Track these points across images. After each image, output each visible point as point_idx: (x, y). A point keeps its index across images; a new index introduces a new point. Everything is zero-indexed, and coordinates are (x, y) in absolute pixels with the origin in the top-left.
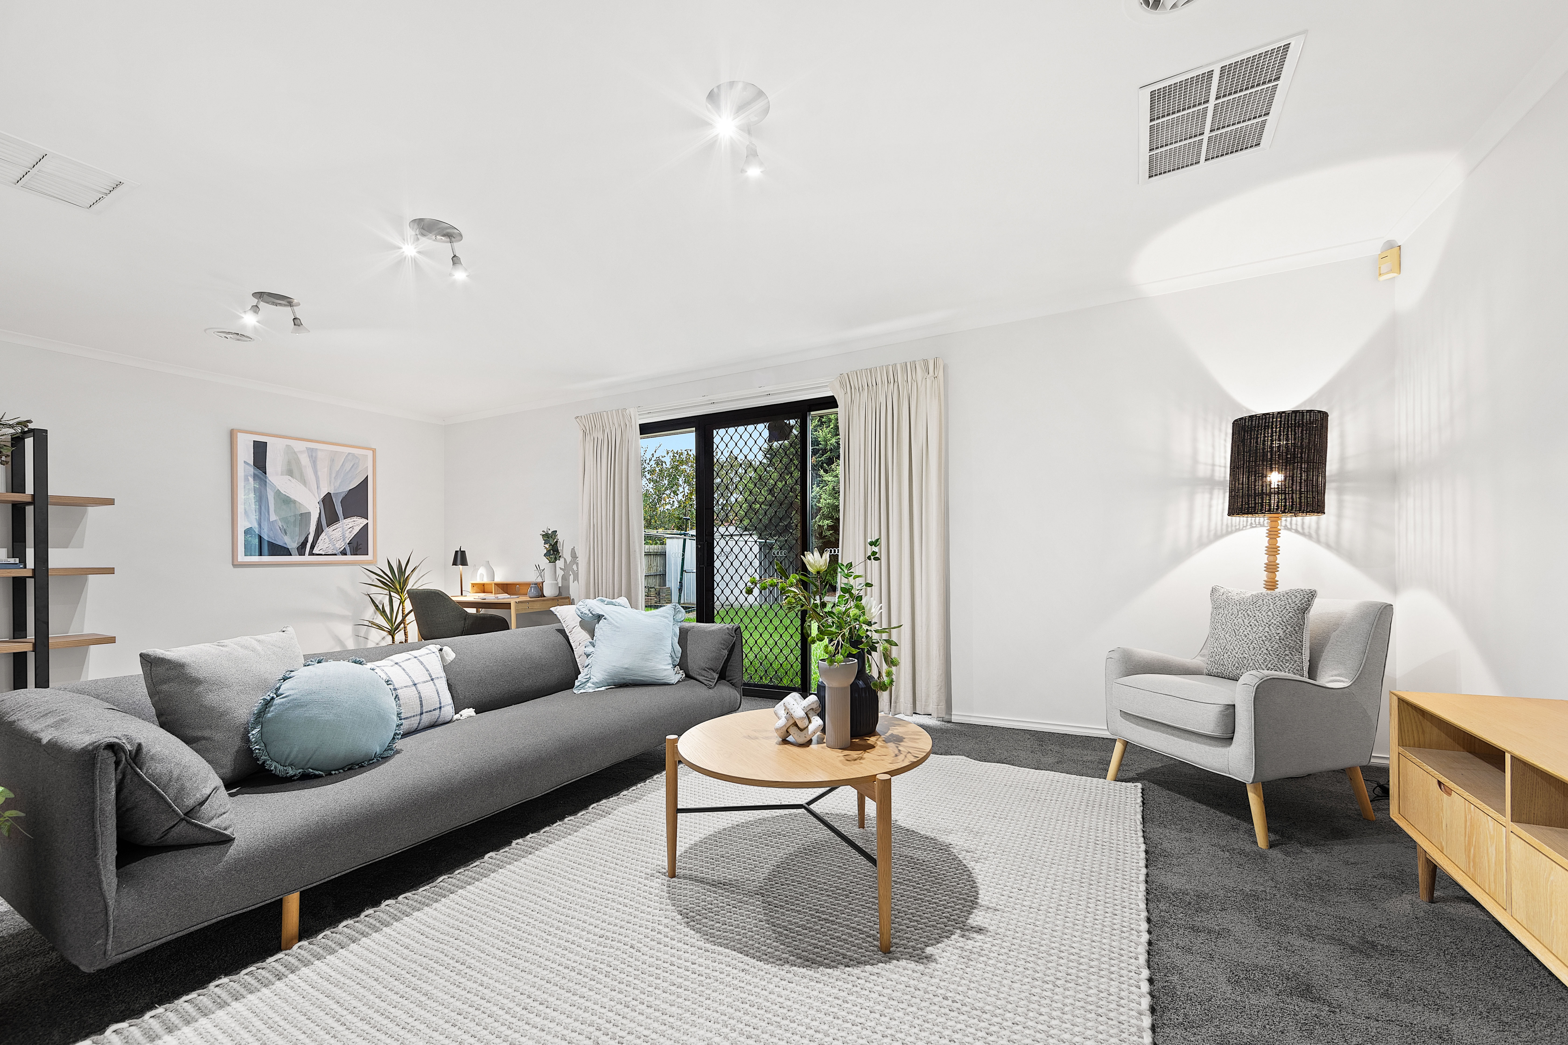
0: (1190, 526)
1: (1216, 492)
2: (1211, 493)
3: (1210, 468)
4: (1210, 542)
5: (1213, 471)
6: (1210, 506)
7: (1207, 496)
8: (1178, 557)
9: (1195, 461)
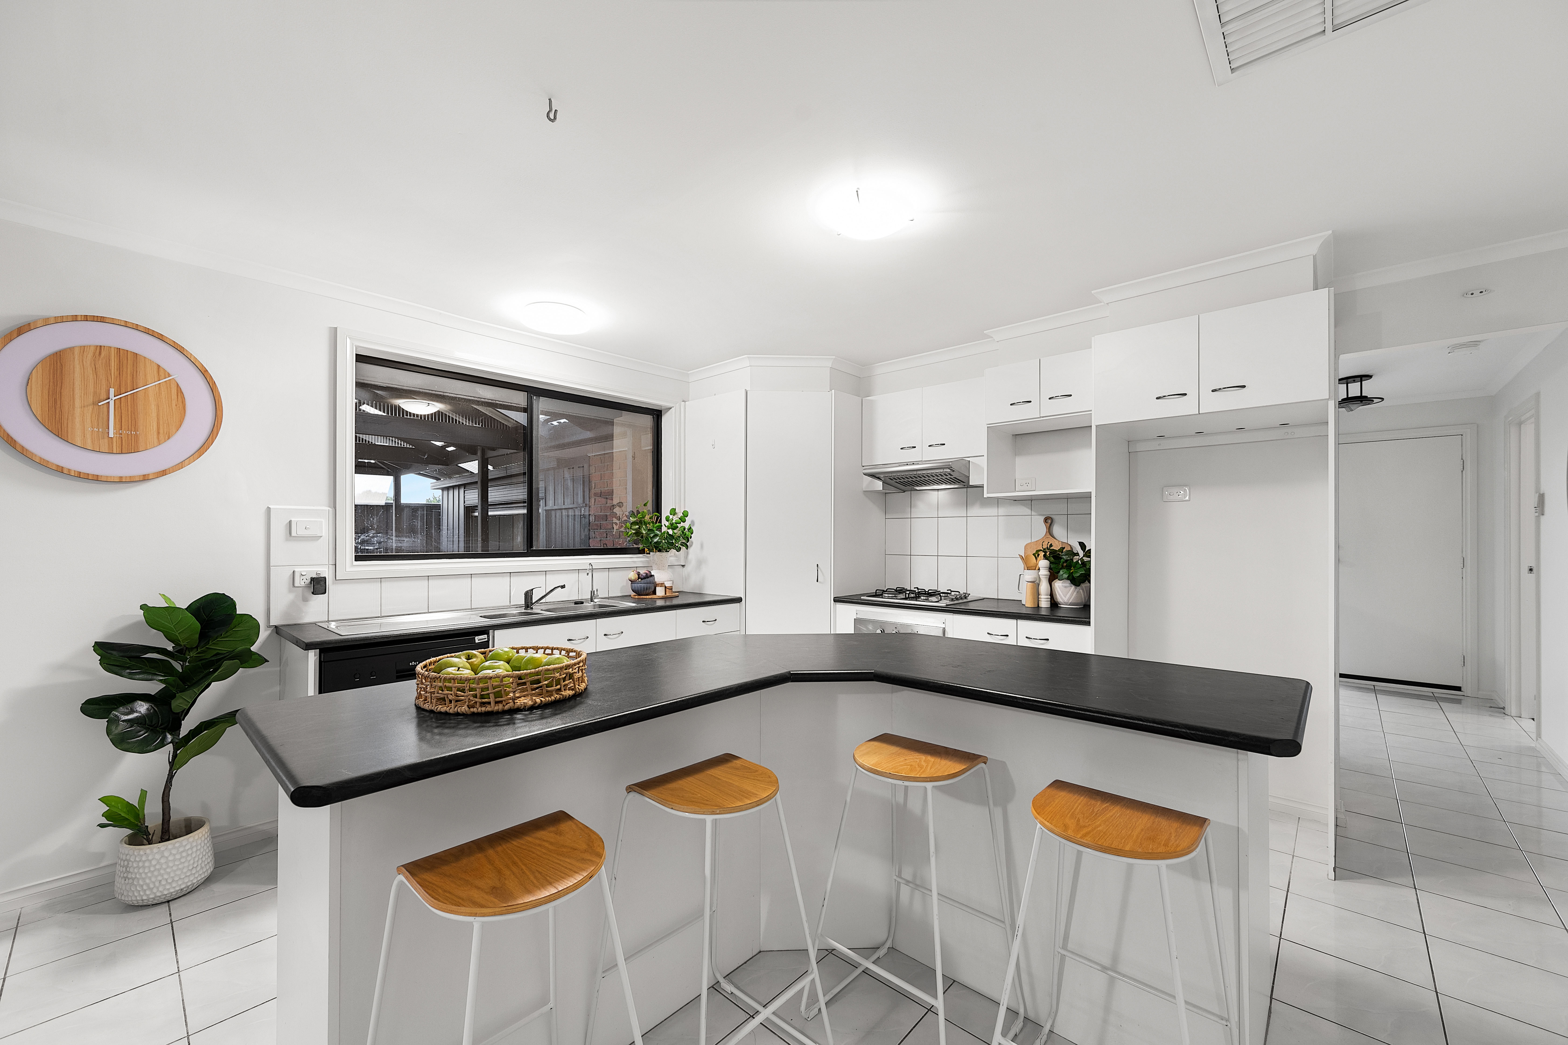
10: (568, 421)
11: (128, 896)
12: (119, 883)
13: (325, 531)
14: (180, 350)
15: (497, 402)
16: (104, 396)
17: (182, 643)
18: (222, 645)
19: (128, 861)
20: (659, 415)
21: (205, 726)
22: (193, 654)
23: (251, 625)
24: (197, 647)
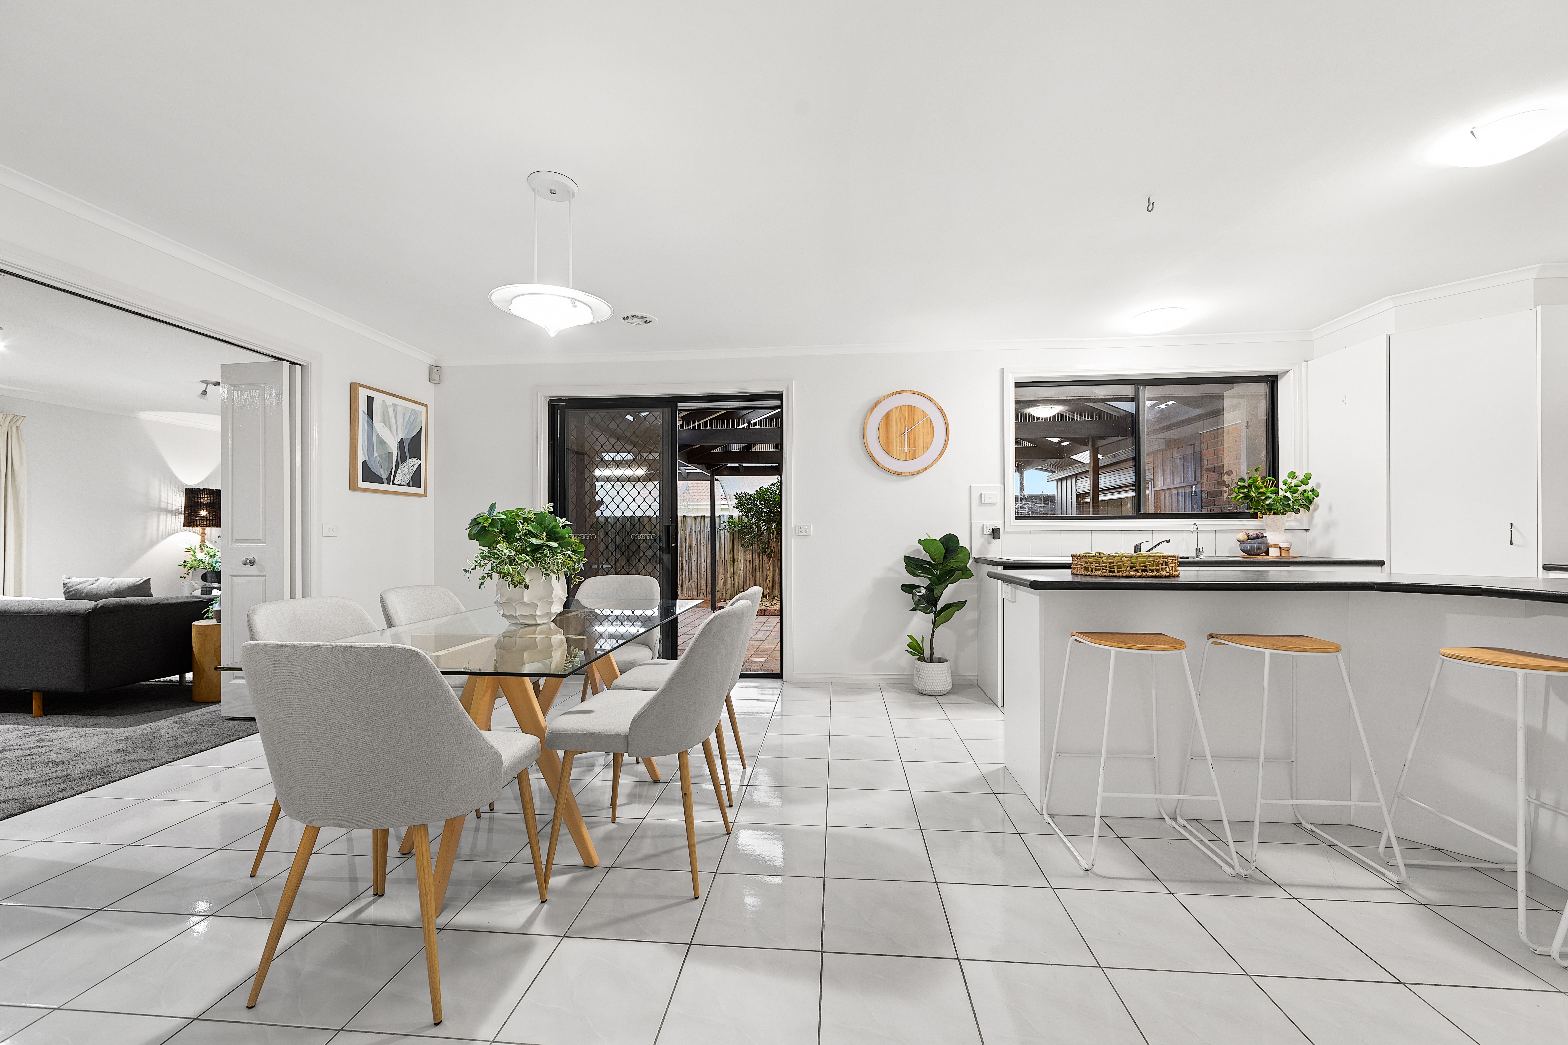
0: (158, 530)
1: (168, 515)
2: (167, 515)
3: (166, 504)
4: (166, 537)
5: (167, 505)
6: (166, 521)
7: (165, 516)
8: (153, 544)
9: (160, 500)
10: (1175, 403)
11: (920, 686)
12: (916, 679)
13: (999, 500)
14: (931, 400)
15: (1109, 397)
16: (903, 432)
17: (937, 561)
18: (953, 563)
19: (920, 669)
20: (1274, 381)
21: (947, 607)
22: (941, 567)
23: (966, 553)
24: (942, 563)
